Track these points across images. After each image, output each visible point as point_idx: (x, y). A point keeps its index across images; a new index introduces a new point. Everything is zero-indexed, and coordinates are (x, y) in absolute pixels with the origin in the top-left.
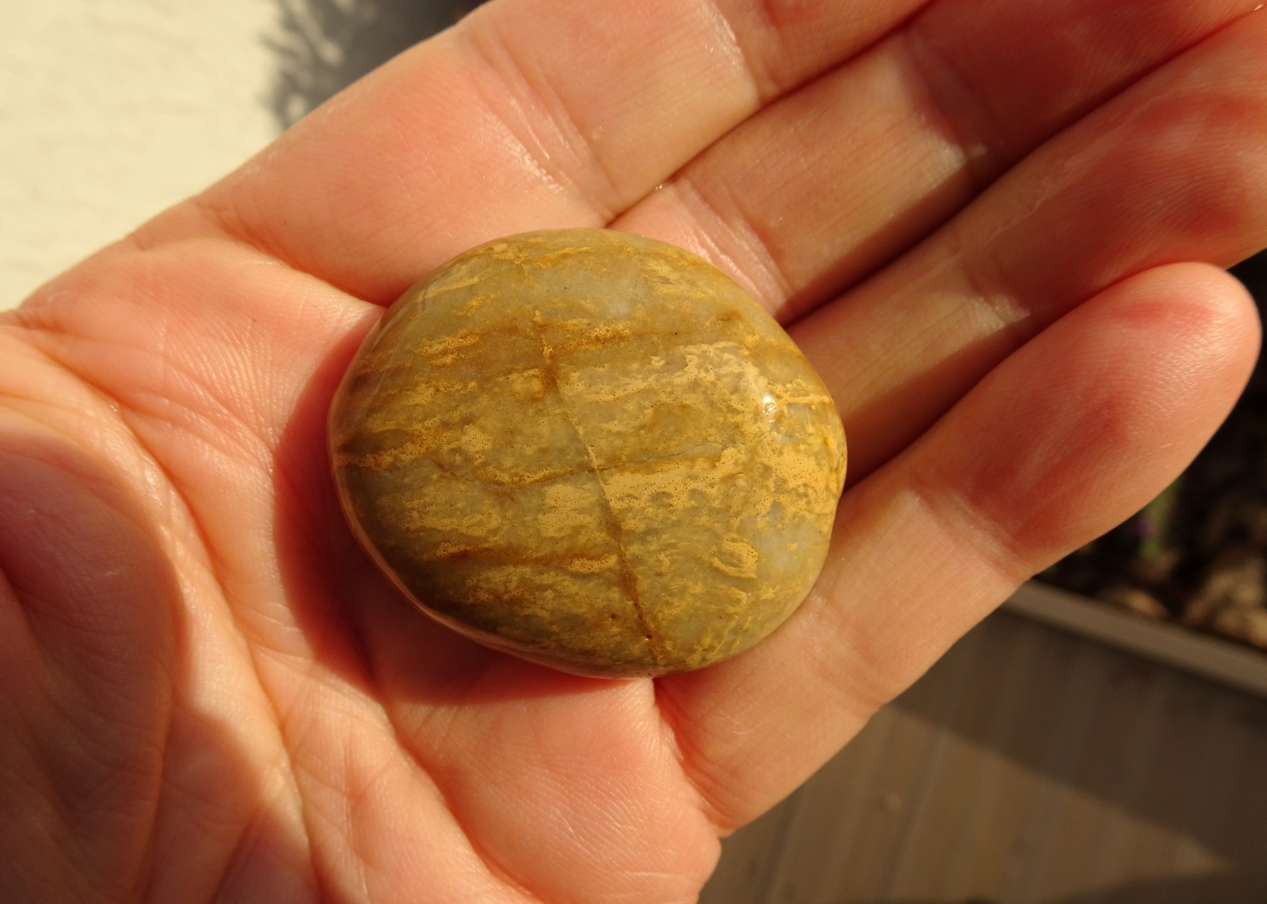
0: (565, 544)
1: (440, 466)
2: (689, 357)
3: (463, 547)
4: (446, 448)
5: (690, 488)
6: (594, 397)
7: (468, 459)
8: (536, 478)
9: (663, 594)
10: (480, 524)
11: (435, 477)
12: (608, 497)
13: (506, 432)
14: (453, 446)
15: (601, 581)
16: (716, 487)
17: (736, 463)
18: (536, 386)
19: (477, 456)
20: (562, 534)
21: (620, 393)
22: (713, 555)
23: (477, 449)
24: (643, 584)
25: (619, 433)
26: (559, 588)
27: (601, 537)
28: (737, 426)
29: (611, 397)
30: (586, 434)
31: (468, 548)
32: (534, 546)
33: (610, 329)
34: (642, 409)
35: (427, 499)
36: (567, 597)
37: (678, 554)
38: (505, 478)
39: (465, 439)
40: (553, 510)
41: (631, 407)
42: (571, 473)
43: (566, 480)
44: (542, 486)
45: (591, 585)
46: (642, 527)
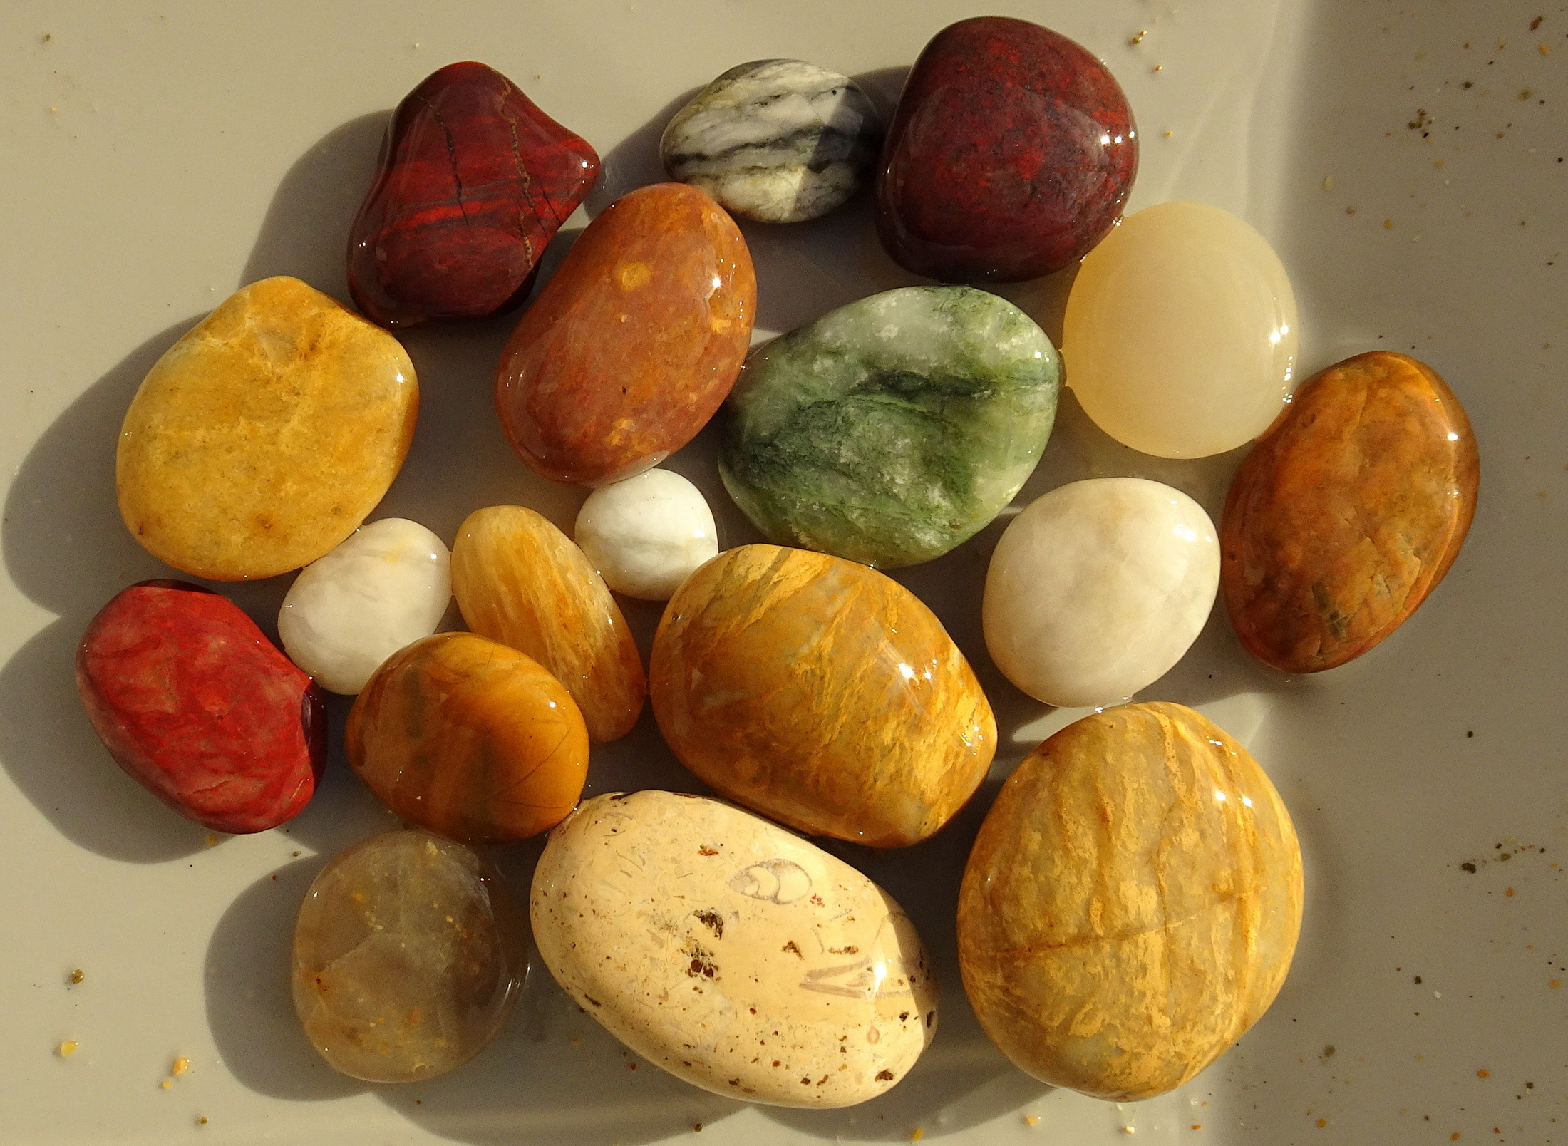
0: (1114, 898)
1: (1170, 810)
2: (1231, 996)
3: (1111, 819)
4: (1184, 816)
5: (1147, 992)
6: (1214, 928)
7: (1176, 832)
8: (1162, 882)
9: (1068, 966)
10: (1130, 835)
11: (1164, 805)
12: (1147, 933)
13: (1194, 863)
14: (1185, 821)
15: (1084, 922)
16: (1145, 1011)
17: (1159, 1026)
18: (1223, 887)
19: (1178, 839)
20: (1121, 896)
21: (1215, 947)
22: (1094, 1005)
23: (1183, 839)
24: (1078, 951)
25: (1189, 944)
26: (1079, 889)
27: (1118, 924)
28: (1183, 1028)
29: (1213, 941)
30: (1191, 921)
31: (1111, 824)
32: (1113, 874)
33: (1253, 941)
34: (1204, 961)
35: (1147, 796)
36: (1071, 893)
37: (1099, 980)
38: (1163, 858)
39: (1190, 831)
40: (1139, 892)
41: (1206, 954)
42: (1164, 908)
43: (1159, 904)
44: (1156, 885)
45: (1081, 914)
46: (1124, 955)
